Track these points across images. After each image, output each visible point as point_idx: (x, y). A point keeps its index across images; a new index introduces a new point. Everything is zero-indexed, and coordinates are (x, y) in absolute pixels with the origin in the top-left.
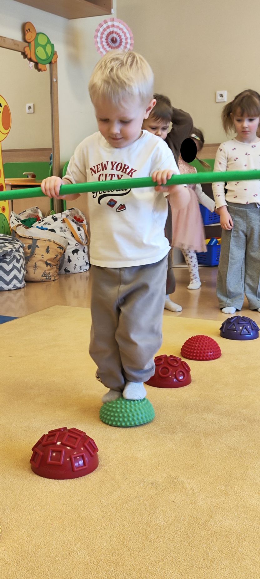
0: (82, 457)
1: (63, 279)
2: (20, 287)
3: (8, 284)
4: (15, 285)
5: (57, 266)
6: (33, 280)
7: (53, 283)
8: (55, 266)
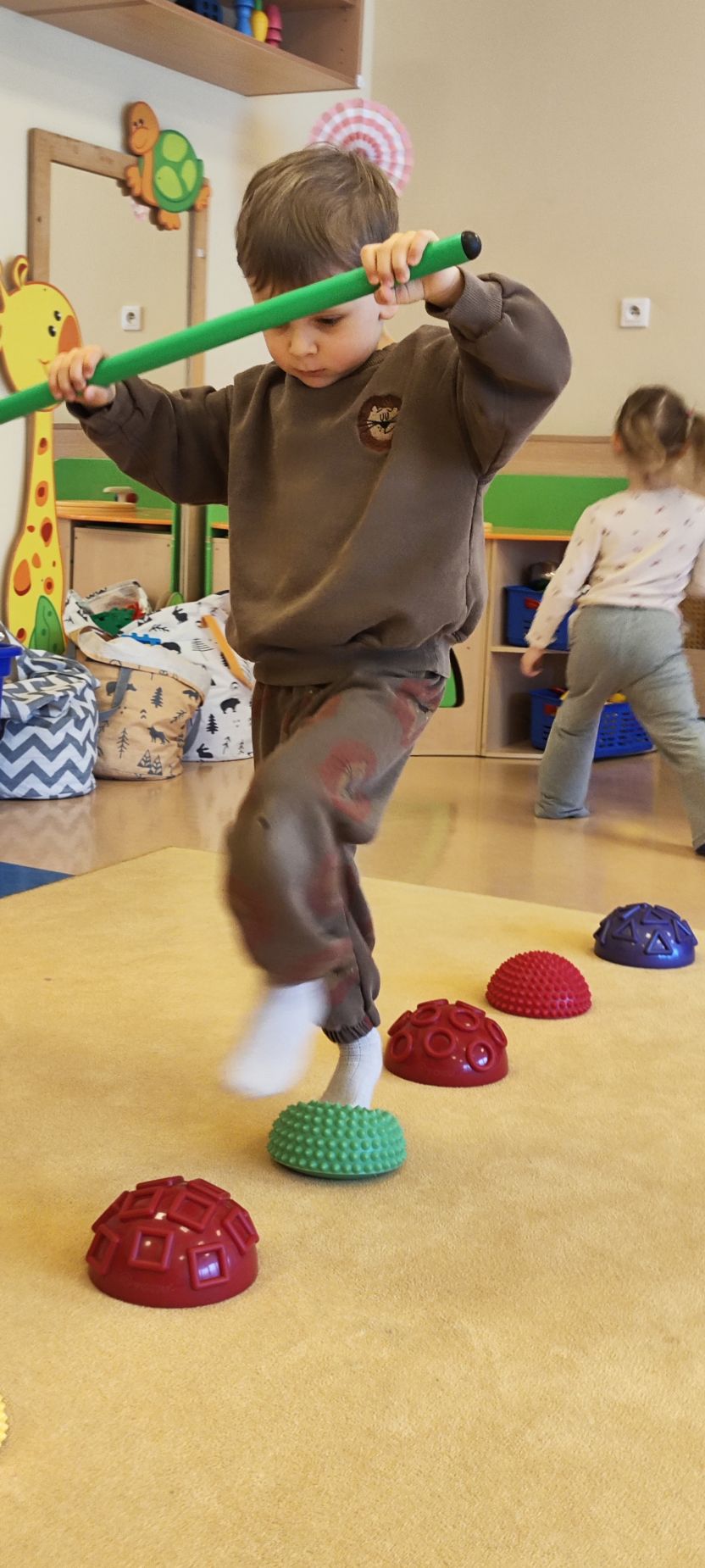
0: (218, 1254)
1: (193, 774)
2: (82, 793)
3: (49, 782)
4: (67, 787)
5: (179, 740)
6: (114, 774)
7: (166, 785)
8: (175, 739)
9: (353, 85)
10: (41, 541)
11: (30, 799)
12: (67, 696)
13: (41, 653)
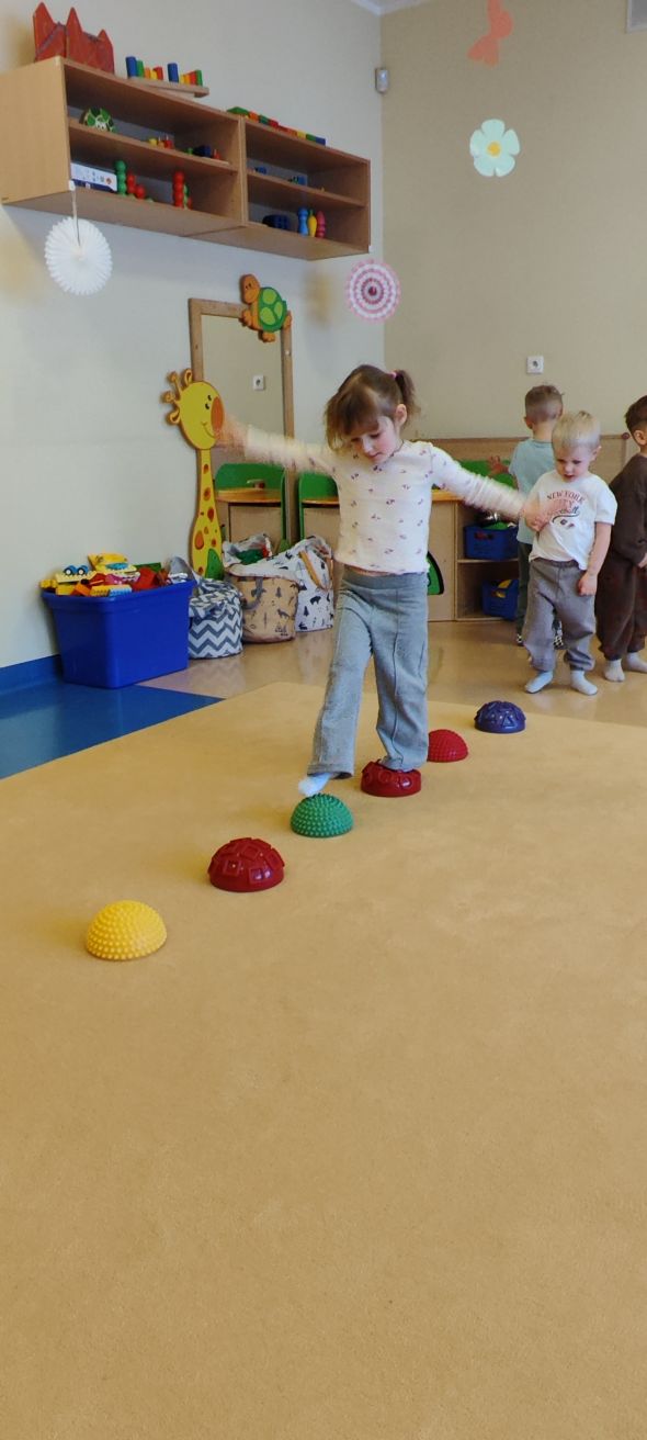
2: (235, 653)
4: (227, 651)
6: (255, 641)
9: (367, 252)
10: (208, 520)
11: (208, 658)
12: (223, 604)
13: (210, 580)
